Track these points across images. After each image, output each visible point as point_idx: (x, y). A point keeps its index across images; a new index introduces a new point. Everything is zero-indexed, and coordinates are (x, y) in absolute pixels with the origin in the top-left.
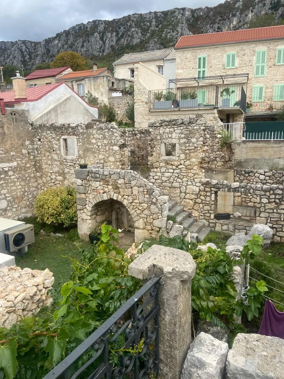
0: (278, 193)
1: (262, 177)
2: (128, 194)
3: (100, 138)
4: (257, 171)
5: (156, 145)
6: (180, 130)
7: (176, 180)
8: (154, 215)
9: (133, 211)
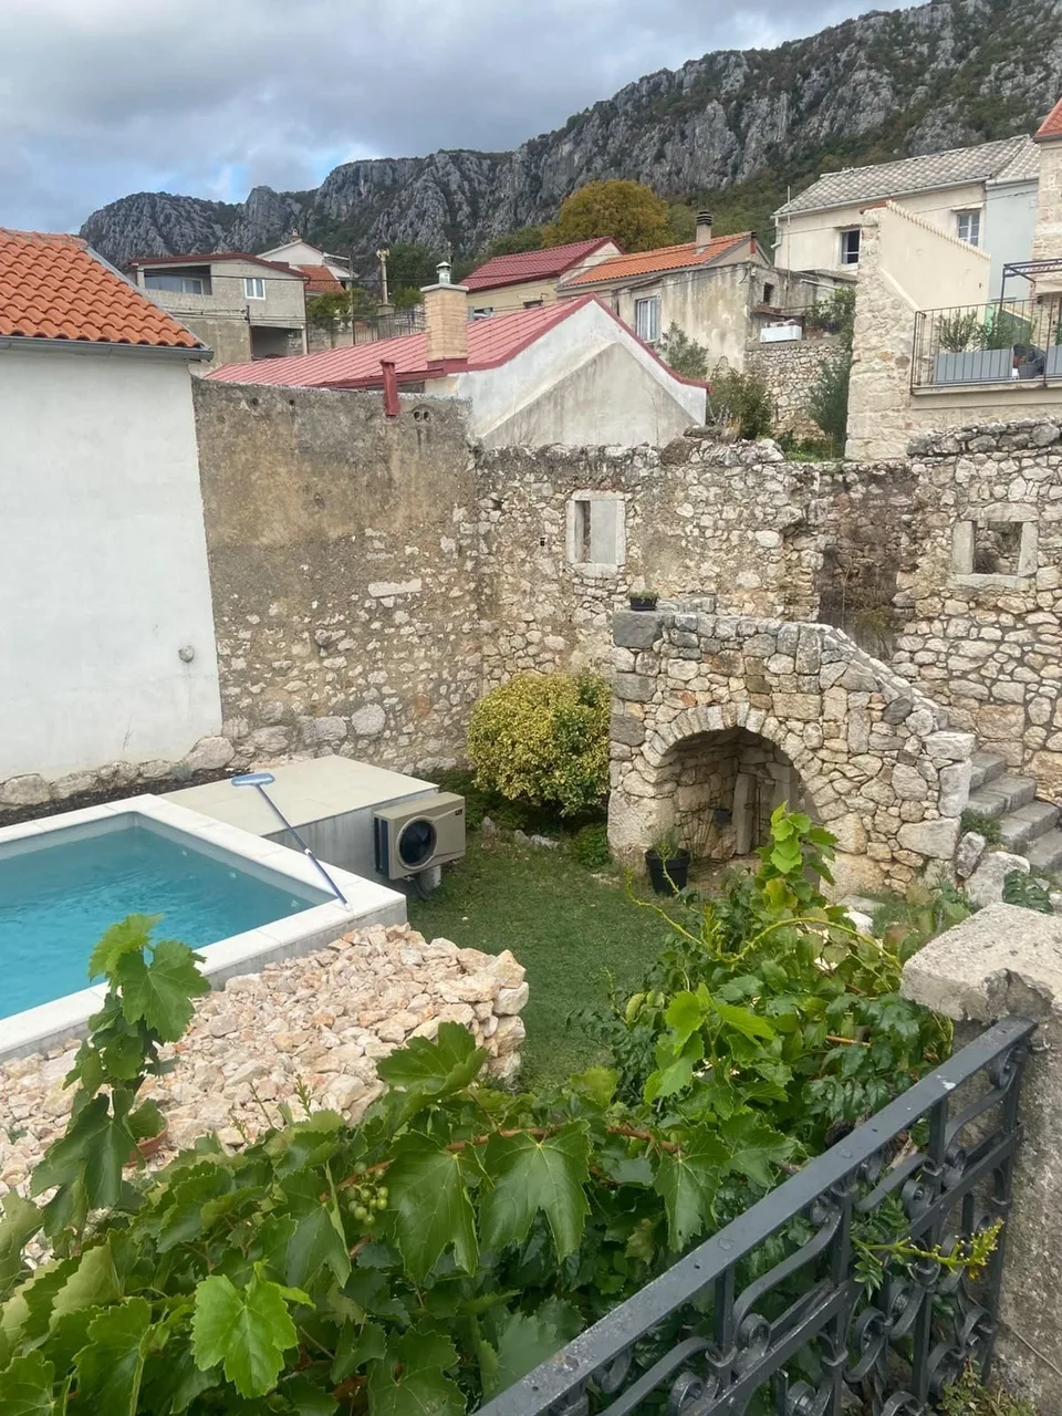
2: (804, 715)
3: (712, 499)
5: (935, 527)
6: (1049, 466)
7: (1011, 674)
8: (906, 806)
9: (819, 782)
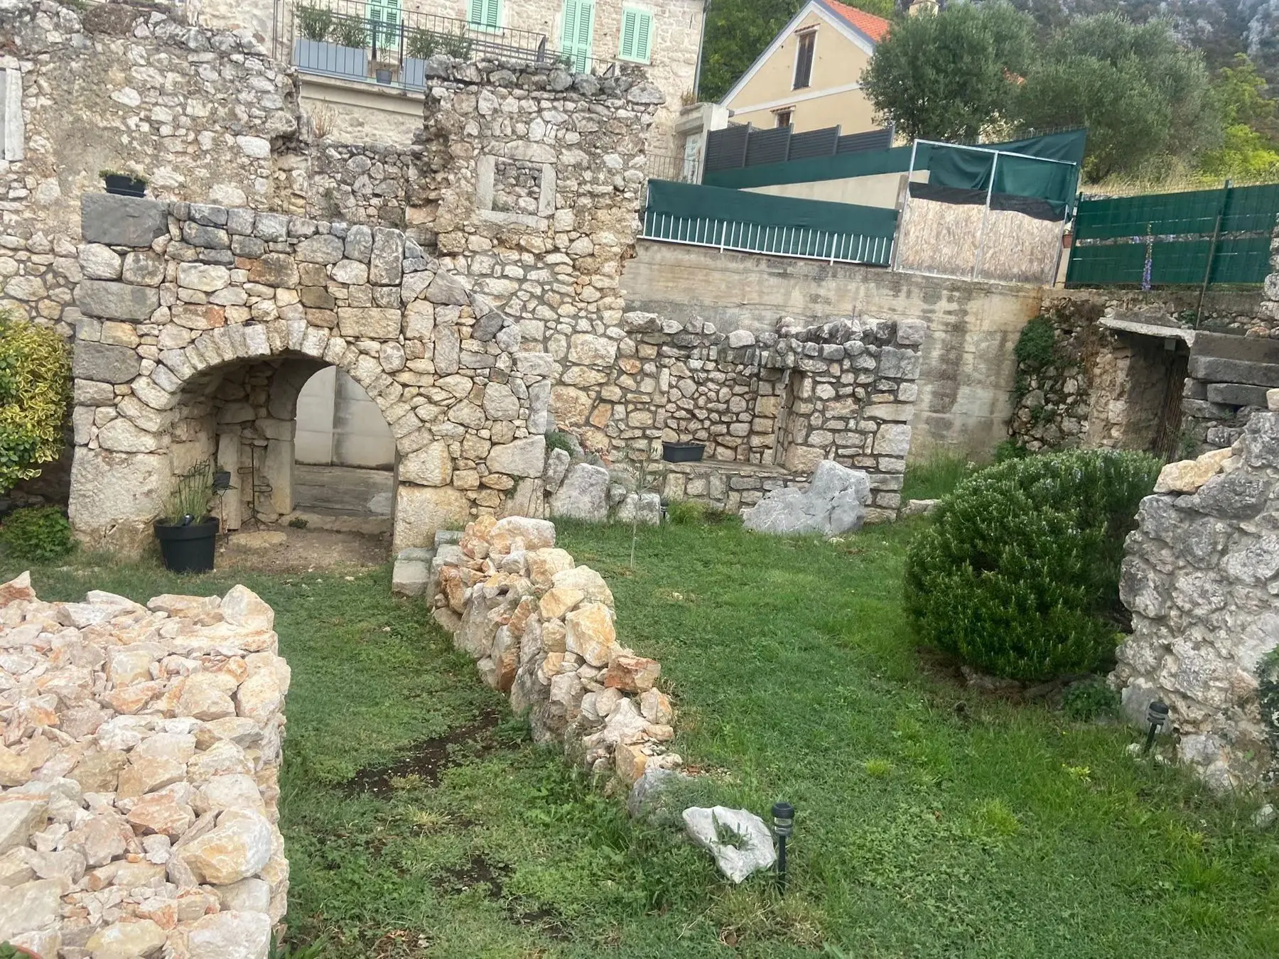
0: (865, 365)
5: (459, 157)
6: (565, 111)
7: (533, 311)
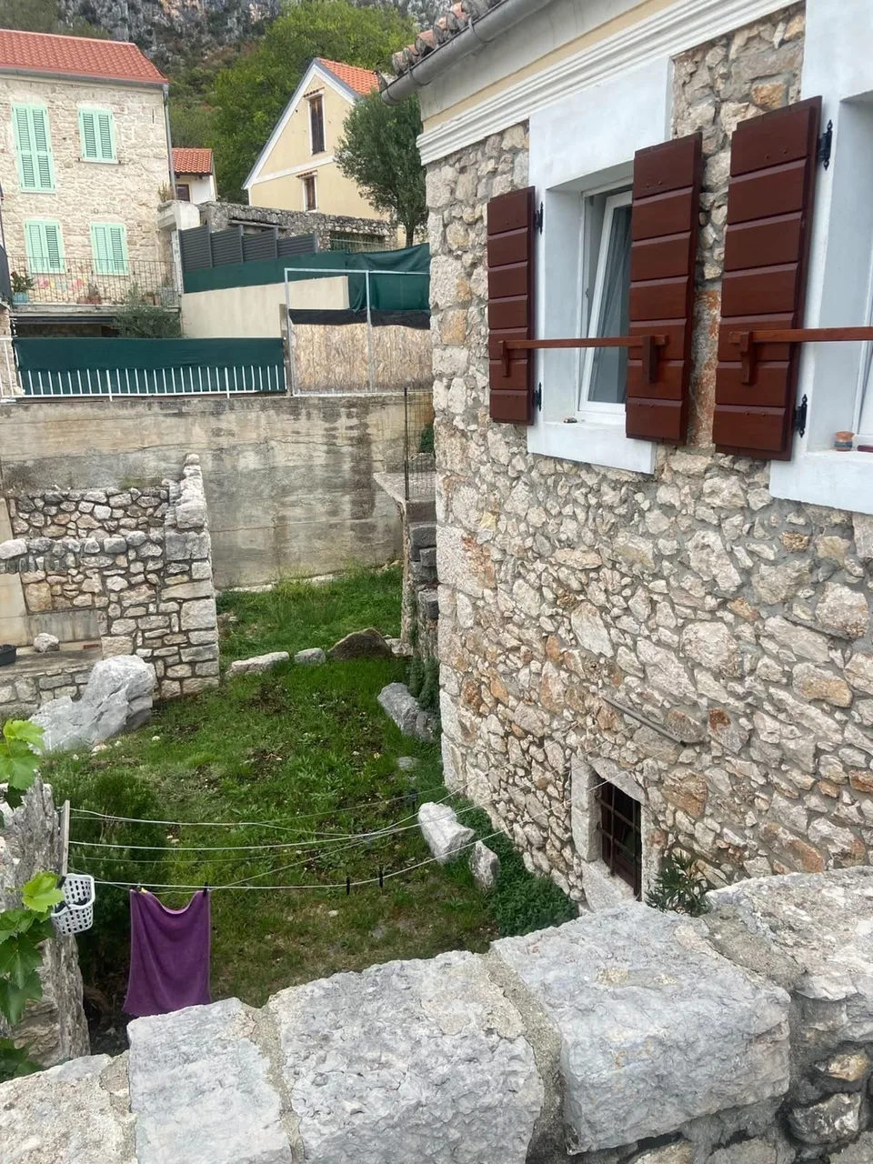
0: (150, 553)
1: (102, 512)
4: (82, 496)
